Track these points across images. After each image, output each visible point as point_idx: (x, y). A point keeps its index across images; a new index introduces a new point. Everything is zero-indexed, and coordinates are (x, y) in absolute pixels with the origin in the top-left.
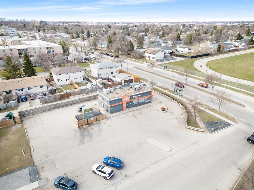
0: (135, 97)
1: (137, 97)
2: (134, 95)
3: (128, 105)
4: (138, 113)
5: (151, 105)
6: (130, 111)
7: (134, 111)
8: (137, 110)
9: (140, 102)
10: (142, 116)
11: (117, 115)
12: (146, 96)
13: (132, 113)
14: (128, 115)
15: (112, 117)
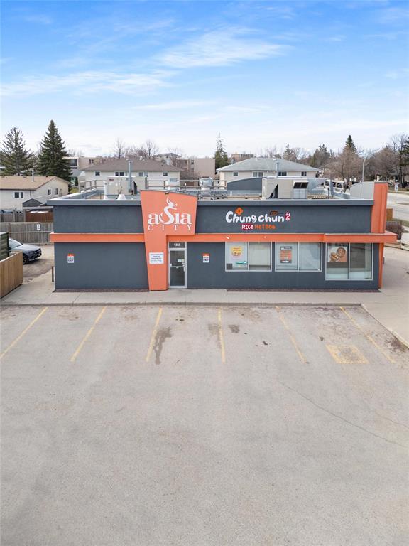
0: (236, 218)
1: (259, 228)
2: (233, 207)
3: (184, 262)
4: (209, 325)
5: (360, 305)
6: (173, 304)
7: (202, 307)
8: (231, 307)
9: (282, 264)
10: (220, 346)
11: (76, 305)
12: (327, 234)
13: (175, 312)
14: (133, 317)
15: (33, 305)
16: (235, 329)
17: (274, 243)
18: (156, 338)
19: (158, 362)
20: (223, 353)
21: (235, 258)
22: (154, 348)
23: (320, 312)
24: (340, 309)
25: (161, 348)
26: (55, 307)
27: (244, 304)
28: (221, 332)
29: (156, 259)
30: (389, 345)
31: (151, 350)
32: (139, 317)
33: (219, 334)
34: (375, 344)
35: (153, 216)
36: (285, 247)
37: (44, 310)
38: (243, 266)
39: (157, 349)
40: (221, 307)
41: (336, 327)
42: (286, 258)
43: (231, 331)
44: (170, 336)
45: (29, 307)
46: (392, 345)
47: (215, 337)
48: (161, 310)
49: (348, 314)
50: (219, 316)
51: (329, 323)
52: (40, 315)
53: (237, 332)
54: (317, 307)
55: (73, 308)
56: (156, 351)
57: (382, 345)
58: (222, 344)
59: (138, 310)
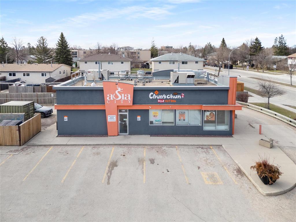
2: (153, 90)
3: (127, 120)
4: (139, 159)
5: (221, 146)
6: (120, 145)
7: (136, 146)
8: (151, 146)
9: (180, 121)
10: (143, 172)
11: (68, 145)
12: (204, 105)
13: (121, 150)
14: (98, 154)
15: (45, 146)
16: (152, 161)
17: (175, 110)
18: (109, 168)
19: (108, 183)
20: (144, 177)
21: (154, 118)
22: (107, 174)
23: (200, 150)
24: (210, 148)
25: (111, 174)
26: (56, 146)
27: (158, 145)
28: (144, 164)
29: (112, 119)
30: (235, 172)
31: (105, 175)
32: (101, 153)
33: (143, 165)
34: (228, 171)
35: (110, 95)
36: (181, 112)
37: (50, 149)
38: (159, 122)
39: (109, 174)
40: (146, 147)
41: (207, 160)
42: (182, 118)
43: (150, 163)
44: (116, 166)
45: (43, 146)
46: (237, 172)
47: (141, 166)
48: (113, 149)
49: (214, 151)
50: (145, 153)
51: (204, 157)
52: (48, 152)
53: (153, 163)
54: (198, 147)
55: (66, 147)
56: (108, 176)
57: (231, 172)
58: (144, 172)
59: (101, 149)
